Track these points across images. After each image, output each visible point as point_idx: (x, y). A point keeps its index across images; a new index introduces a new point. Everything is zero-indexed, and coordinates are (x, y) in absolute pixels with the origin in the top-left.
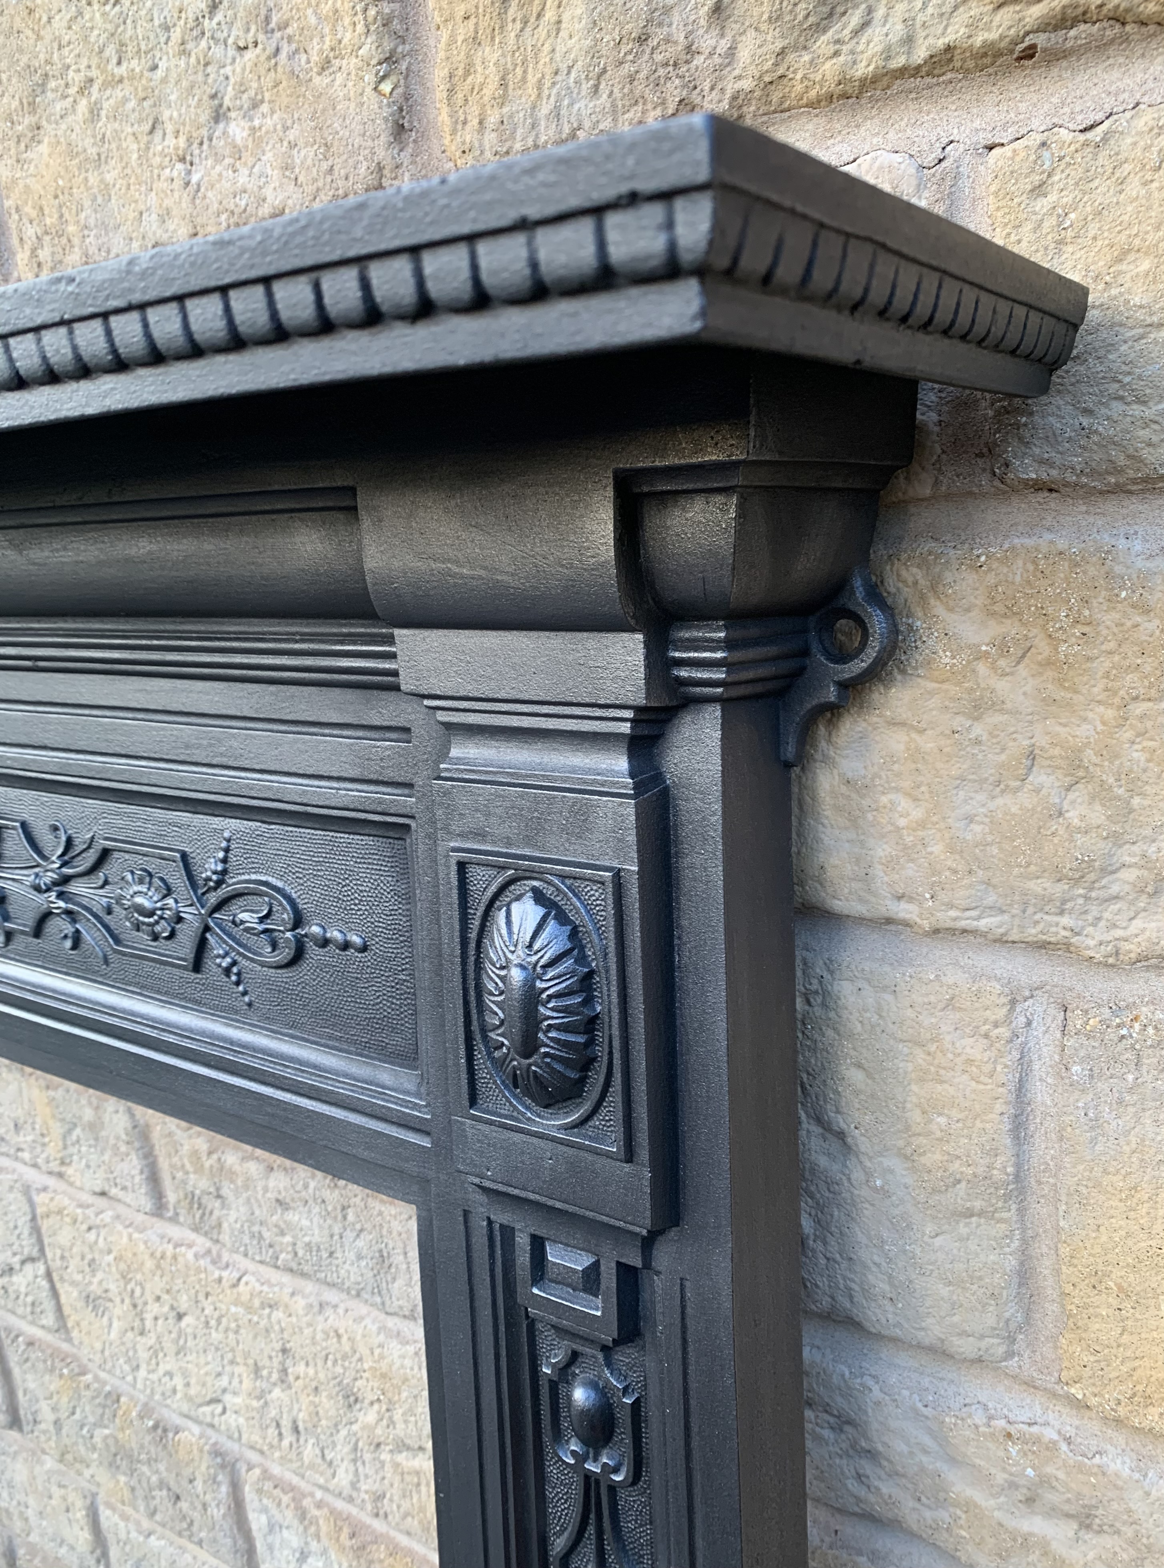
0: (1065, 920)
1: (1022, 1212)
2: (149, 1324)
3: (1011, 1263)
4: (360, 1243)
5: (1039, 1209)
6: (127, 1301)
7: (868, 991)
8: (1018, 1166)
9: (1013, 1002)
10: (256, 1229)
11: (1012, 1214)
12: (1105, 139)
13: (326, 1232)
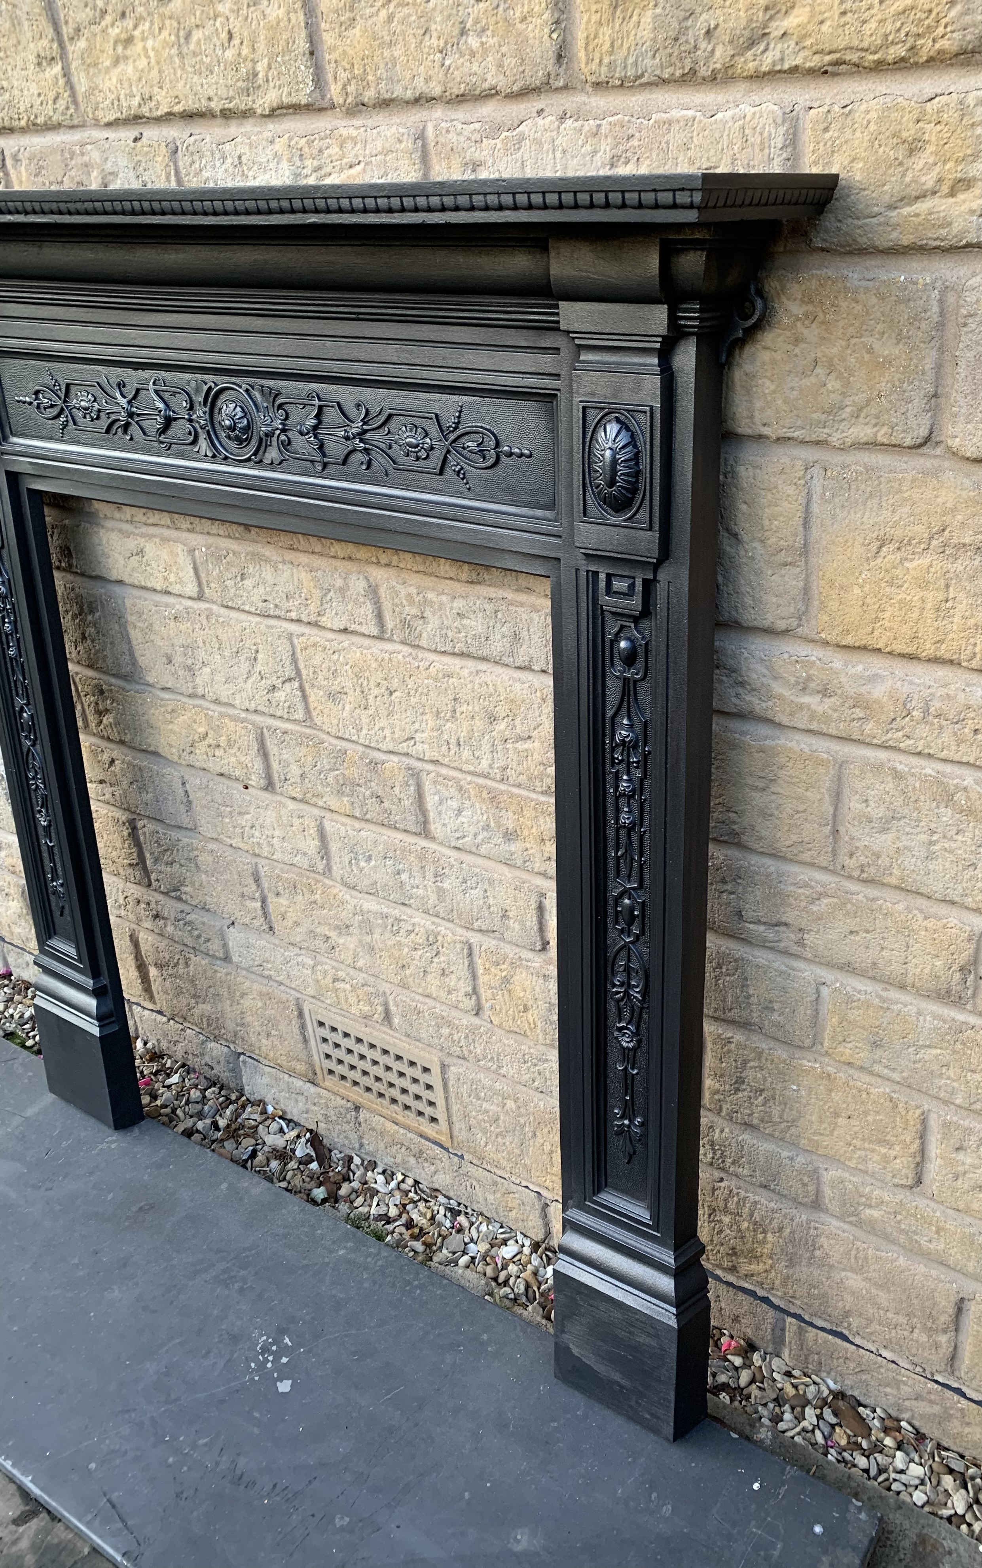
0: (826, 430)
1: (806, 562)
2: (371, 701)
3: (801, 584)
4: (504, 629)
5: (813, 560)
6: (358, 689)
7: (751, 469)
8: (805, 540)
9: (807, 469)
10: (443, 632)
11: (802, 563)
12: (850, 112)
13: (485, 626)
